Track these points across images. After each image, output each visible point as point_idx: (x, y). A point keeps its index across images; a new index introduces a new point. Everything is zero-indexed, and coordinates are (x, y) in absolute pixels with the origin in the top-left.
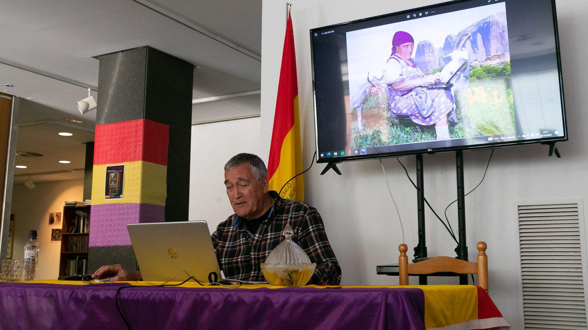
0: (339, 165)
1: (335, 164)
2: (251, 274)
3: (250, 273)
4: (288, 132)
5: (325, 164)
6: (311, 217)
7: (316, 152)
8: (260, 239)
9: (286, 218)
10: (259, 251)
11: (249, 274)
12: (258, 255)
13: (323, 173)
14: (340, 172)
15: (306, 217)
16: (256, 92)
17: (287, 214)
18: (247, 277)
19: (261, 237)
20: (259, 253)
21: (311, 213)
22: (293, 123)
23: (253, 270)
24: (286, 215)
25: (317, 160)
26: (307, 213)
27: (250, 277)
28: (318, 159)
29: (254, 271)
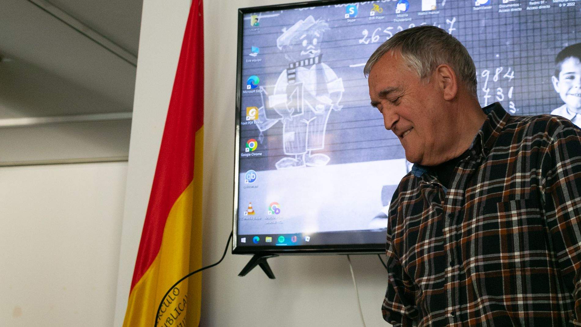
0: (271, 261)
1: (265, 259)
2: (447, 273)
3: (443, 271)
4: (181, 193)
5: (247, 258)
6: (563, 142)
7: (232, 235)
8: (460, 198)
9: (514, 150)
10: (458, 223)
11: (443, 274)
12: (457, 230)
13: (244, 273)
14: (273, 275)
15: (553, 142)
16: (124, 115)
17: (518, 143)
18: (440, 281)
19: (461, 191)
20: (459, 226)
21: (565, 134)
22: (191, 177)
23: (449, 264)
24: (515, 145)
25: (234, 249)
26: (556, 133)
27: (446, 281)
28: (236, 246)
29: (452, 265)
